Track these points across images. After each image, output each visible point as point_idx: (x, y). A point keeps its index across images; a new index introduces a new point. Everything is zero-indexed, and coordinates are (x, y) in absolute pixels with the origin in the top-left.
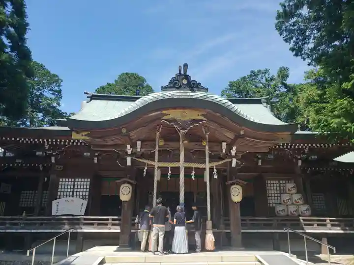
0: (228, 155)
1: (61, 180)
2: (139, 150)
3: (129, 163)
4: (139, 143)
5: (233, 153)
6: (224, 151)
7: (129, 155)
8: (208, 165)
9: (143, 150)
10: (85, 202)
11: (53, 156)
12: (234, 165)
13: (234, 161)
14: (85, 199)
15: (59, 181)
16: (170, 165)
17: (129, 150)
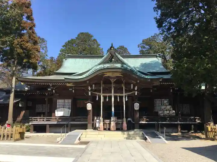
0: (134, 90)
1: (58, 100)
2: (94, 88)
3: (90, 94)
4: (94, 85)
5: (136, 89)
6: (132, 88)
7: (90, 91)
8: (124, 95)
9: (95, 88)
10: (70, 110)
11: (54, 89)
12: (136, 94)
13: (136, 92)
14: (69, 109)
15: (57, 101)
16: (108, 95)
17: (90, 89)
